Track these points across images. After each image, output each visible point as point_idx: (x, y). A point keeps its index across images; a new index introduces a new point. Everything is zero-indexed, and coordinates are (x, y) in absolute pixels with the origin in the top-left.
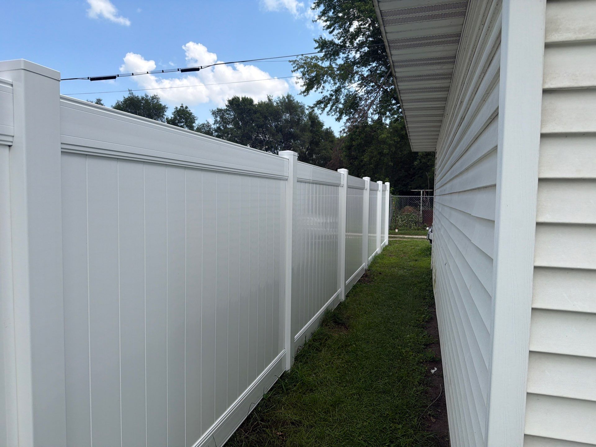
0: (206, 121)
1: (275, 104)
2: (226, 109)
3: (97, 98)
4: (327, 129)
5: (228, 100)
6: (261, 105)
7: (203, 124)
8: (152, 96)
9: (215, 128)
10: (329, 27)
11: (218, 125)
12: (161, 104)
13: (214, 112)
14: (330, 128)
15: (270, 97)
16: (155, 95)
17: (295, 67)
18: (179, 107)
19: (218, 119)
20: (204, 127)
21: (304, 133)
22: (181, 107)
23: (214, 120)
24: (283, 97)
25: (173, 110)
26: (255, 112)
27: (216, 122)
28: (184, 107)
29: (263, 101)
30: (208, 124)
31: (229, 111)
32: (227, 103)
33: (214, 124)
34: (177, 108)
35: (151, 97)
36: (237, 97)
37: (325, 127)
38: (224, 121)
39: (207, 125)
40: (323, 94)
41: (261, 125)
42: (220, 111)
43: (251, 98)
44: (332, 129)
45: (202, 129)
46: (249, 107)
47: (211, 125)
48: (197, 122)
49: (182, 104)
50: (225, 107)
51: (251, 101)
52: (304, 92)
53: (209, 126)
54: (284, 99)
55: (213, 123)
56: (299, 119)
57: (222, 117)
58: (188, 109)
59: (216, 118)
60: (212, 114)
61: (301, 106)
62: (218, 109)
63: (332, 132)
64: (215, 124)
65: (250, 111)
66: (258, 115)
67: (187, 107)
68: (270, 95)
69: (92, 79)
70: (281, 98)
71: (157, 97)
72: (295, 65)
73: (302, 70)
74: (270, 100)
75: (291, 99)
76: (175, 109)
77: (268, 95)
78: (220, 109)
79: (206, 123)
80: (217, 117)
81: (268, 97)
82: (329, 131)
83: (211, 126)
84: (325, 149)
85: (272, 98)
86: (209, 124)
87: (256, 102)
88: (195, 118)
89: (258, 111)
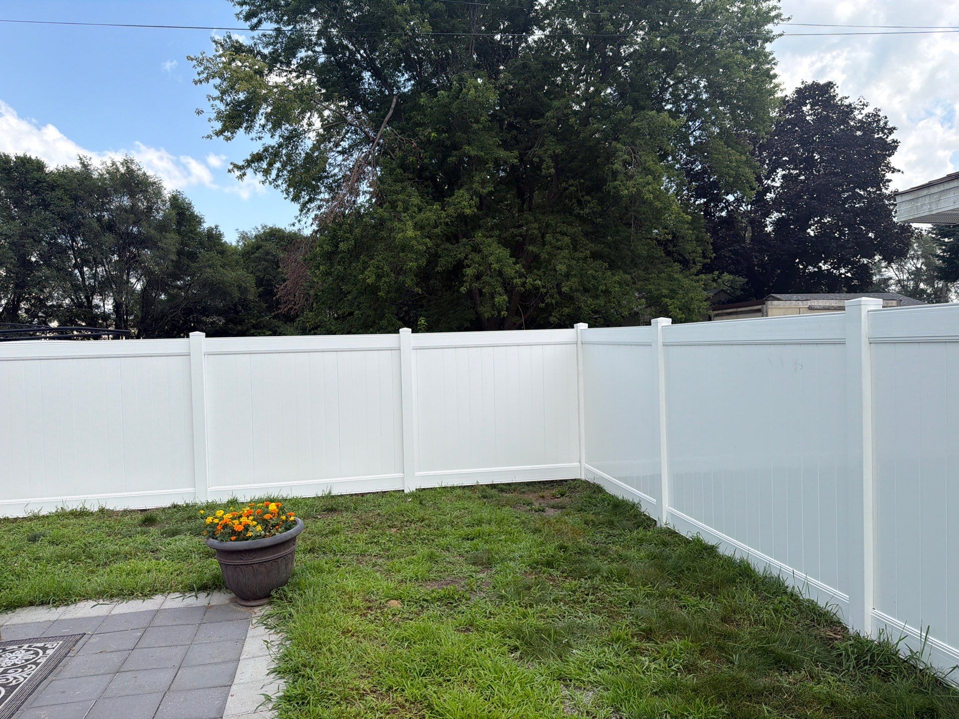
1: (95, 175)
4: (210, 230)
6: (66, 175)
10: (248, 17)
14: (216, 227)
15: (84, 159)
17: (202, 72)
21: (164, 233)
24: (113, 164)
26: (53, 187)
29: (70, 166)
36: (4, 154)
37: (206, 226)
40: (263, 141)
41: (68, 214)
43: (38, 158)
44: (222, 229)
46: (36, 175)
52: (219, 133)
54: (115, 166)
56: (150, 209)
61: (155, 183)
63: (221, 235)
65: (40, 185)
66: (59, 193)
68: (84, 156)
70: (109, 164)
72: (202, 68)
73: (217, 81)
74: (84, 166)
75: (134, 167)
81: (81, 159)
82: (214, 232)
84: (210, 266)
85: (89, 163)
89: (58, 186)
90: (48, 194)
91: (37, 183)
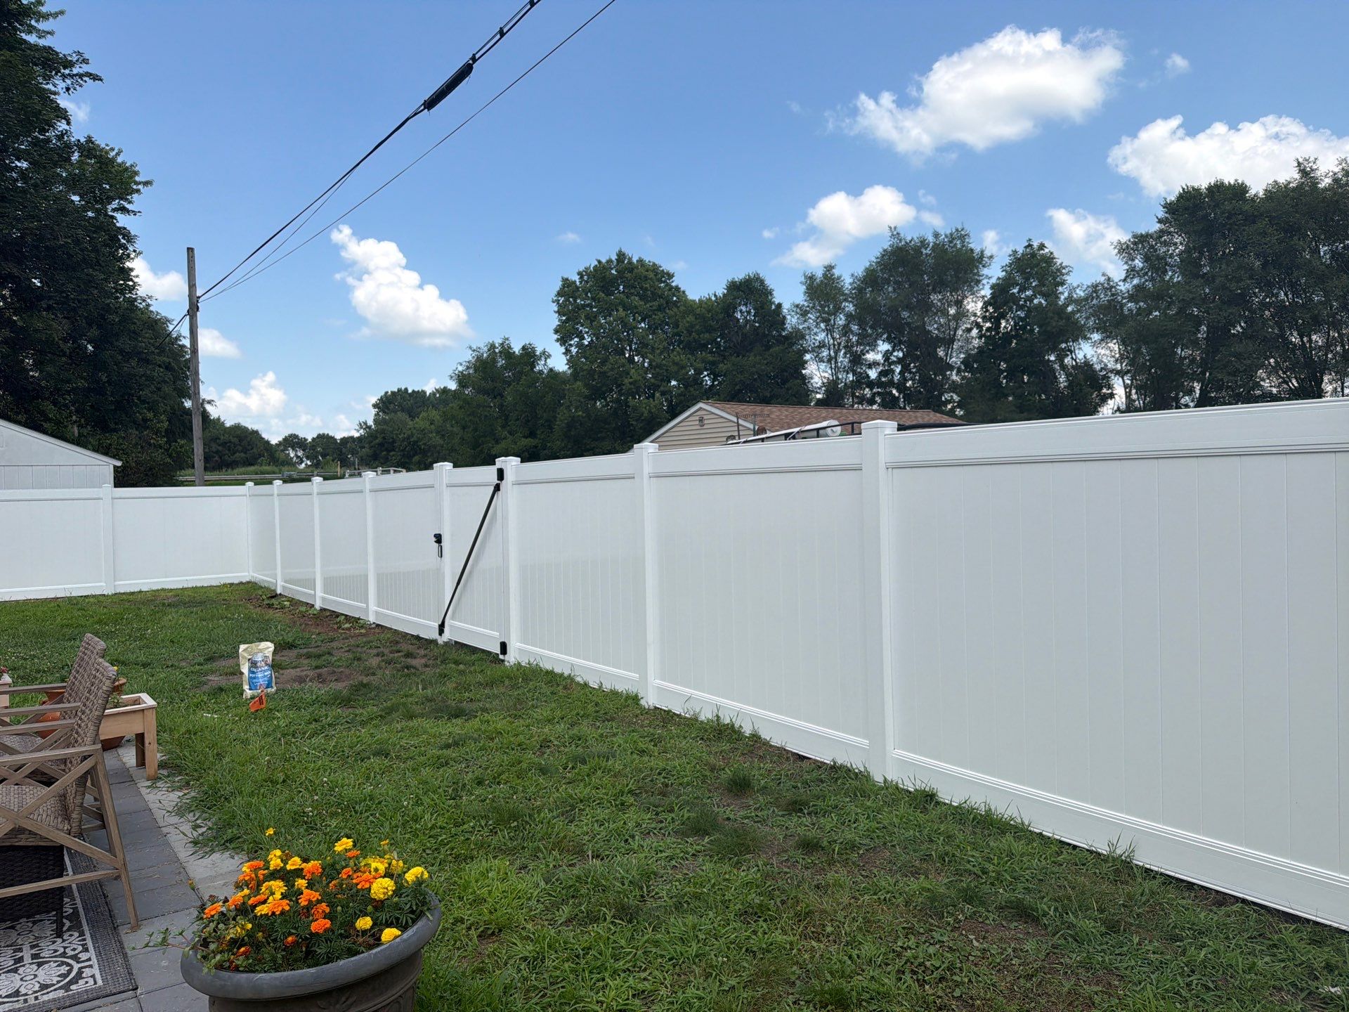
0: (1104, 275)
1: (1323, 184)
2: (1161, 231)
3: (826, 264)
5: (1167, 203)
6: (1277, 194)
7: (1095, 287)
8: (948, 232)
9: (1129, 291)
11: (1136, 281)
12: (972, 250)
13: (1124, 247)
15: (1305, 163)
16: (957, 230)
18: (1021, 250)
19: (1138, 263)
20: (1096, 292)
22: (1026, 247)
23: (1126, 267)
25: (1007, 261)
26: (1252, 219)
27: (1132, 272)
28: (1036, 244)
29: (1282, 181)
30: (1108, 284)
31: (1170, 233)
32: (1161, 213)
33: (1124, 280)
34: (1015, 252)
35: (946, 236)
36: (1193, 188)
38: (1156, 263)
39: (1106, 285)
42: (1141, 239)
43: (1240, 182)
45: (1093, 298)
47: (1117, 285)
48: (1072, 280)
49: (1030, 240)
50: (1157, 227)
51: (1239, 191)
53: (1112, 287)
55: (1123, 275)
57: (1146, 259)
58: (1046, 250)
59: (1130, 263)
60: (1119, 252)
62: (1135, 236)
64: (1129, 280)
65: (1234, 219)
66: (1261, 224)
67: (1042, 246)
68: (1304, 159)
69: (430, 104)
71: (963, 233)
76: (1010, 256)
77: (1301, 160)
78: (1142, 235)
79: (1102, 279)
80: (1133, 260)
81: (1299, 164)
83: (1118, 287)
85: (1315, 167)
86: (1111, 283)
87: (1257, 188)
88: (1064, 271)
89: (1262, 215)
90: (1244, 230)
91: (1228, 218)
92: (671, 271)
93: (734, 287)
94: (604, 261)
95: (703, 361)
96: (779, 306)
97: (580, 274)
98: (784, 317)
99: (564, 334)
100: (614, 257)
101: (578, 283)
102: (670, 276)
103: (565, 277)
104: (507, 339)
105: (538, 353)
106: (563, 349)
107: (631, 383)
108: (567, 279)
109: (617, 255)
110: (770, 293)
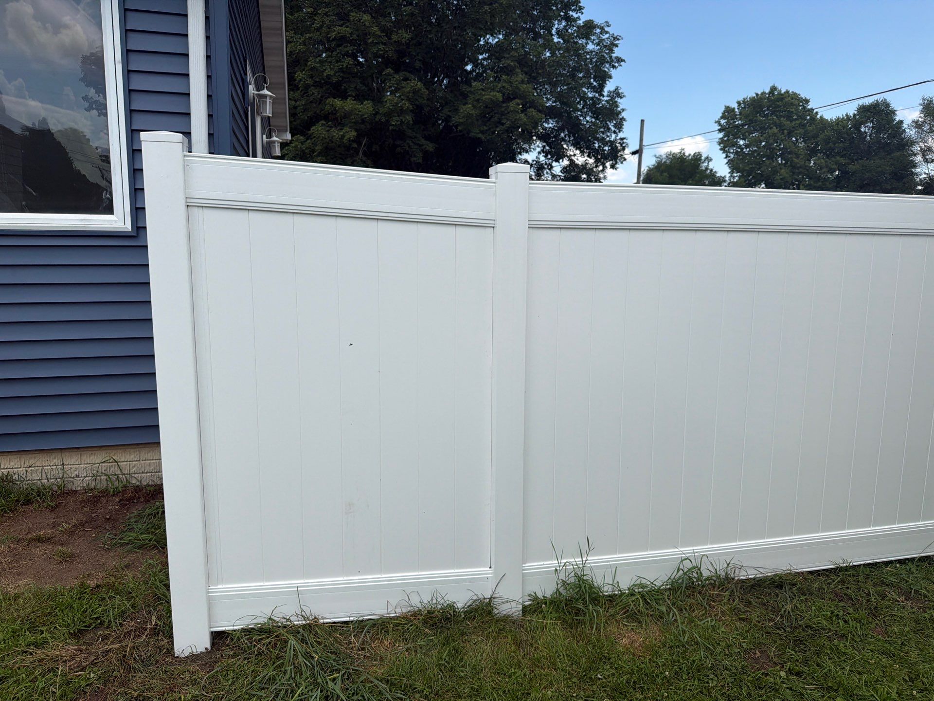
92: (808, 98)
93: (863, 109)
94: (759, 93)
95: (837, 163)
96: (901, 122)
97: (739, 103)
98: (904, 131)
99: (725, 145)
100: (767, 91)
101: (736, 110)
102: (807, 101)
103: (727, 105)
104: (683, 149)
105: (703, 158)
106: (724, 155)
107: (781, 179)
108: (728, 107)
109: (771, 89)
110: (893, 112)
